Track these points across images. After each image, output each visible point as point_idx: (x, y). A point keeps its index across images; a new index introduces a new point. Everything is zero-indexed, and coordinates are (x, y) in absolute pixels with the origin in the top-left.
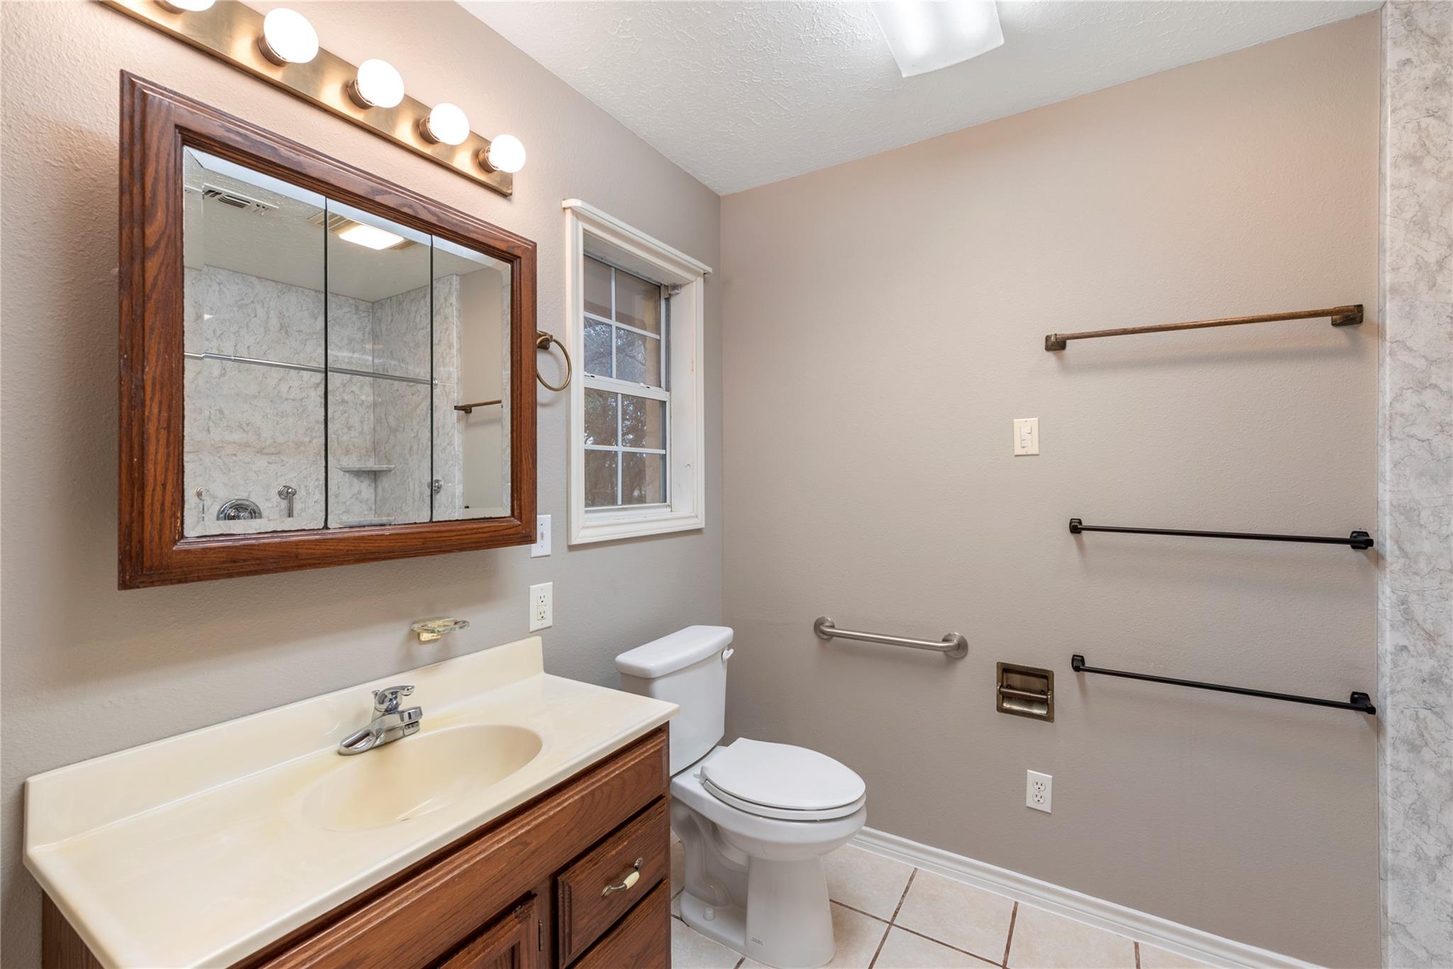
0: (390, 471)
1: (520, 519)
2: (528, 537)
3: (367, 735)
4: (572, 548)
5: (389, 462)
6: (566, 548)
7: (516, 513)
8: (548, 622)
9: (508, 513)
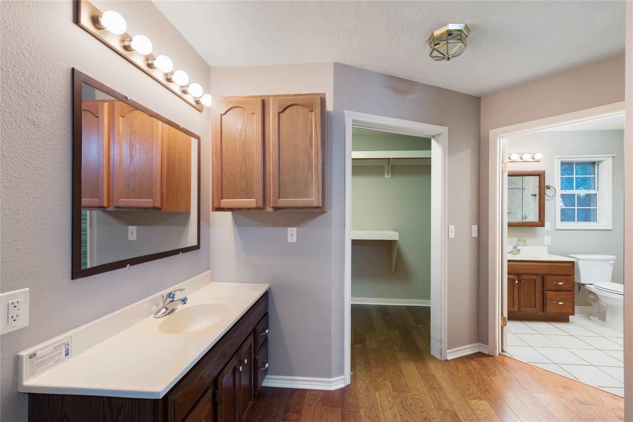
0: (511, 213)
1: (541, 222)
2: (543, 226)
3: (512, 252)
4: (556, 230)
5: (511, 210)
6: (555, 230)
7: (540, 221)
8: (550, 244)
9: (538, 221)
